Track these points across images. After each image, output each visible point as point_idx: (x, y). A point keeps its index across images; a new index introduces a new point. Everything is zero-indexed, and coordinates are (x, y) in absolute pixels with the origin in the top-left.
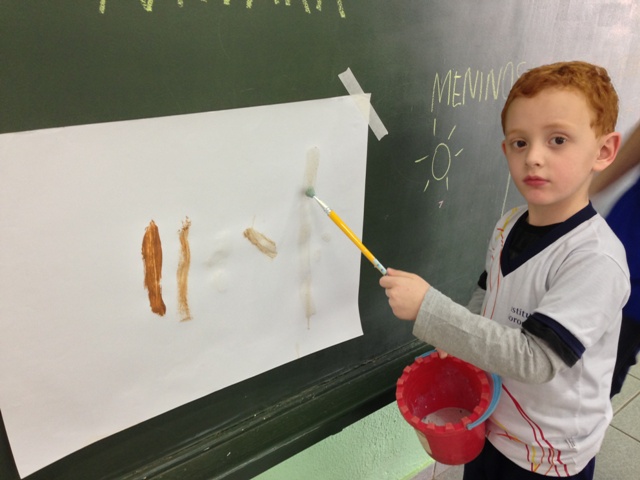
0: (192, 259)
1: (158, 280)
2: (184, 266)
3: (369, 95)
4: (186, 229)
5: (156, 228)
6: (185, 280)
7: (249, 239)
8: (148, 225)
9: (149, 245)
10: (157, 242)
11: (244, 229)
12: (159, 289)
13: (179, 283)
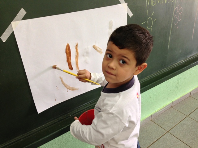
0: (79, 54)
1: (70, 60)
2: (77, 56)
3: (127, 3)
4: (77, 45)
5: (69, 45)
6: (78, 60)
7: (94, 48)
8: (67, 44)
9: (67, 50)
10: (69, 49)
11: (93, 45)
12: (71, 63)
13: (76, 61)
